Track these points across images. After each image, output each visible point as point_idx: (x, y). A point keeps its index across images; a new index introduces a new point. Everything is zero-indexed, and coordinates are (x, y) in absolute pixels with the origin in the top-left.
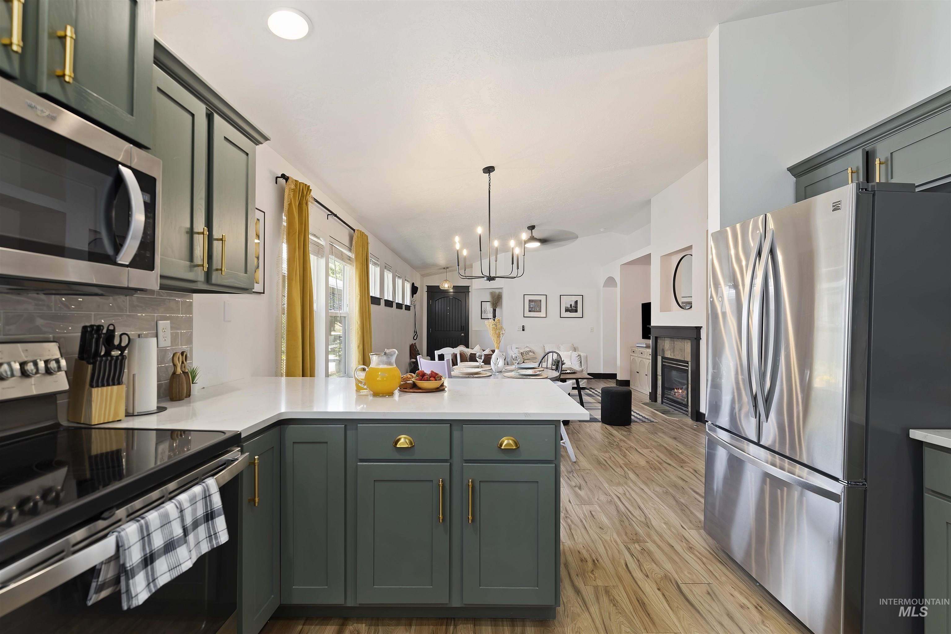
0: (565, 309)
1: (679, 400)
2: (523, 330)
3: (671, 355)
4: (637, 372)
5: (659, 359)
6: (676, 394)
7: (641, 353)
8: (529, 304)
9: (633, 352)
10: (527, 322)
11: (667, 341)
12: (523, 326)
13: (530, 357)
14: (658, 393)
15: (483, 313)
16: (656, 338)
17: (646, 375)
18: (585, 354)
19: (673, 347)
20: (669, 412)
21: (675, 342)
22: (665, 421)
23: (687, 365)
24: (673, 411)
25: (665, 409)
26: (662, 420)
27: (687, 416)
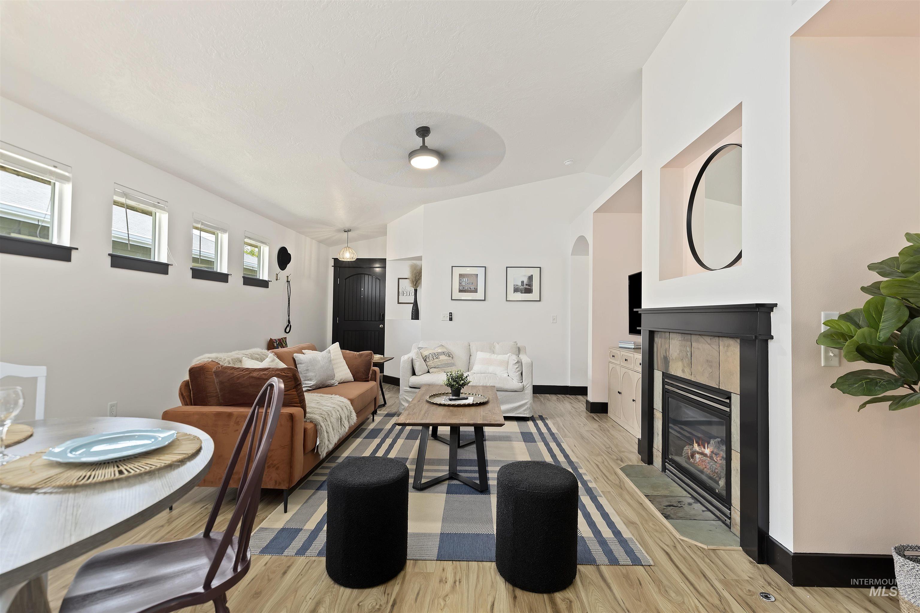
0: (514, 288)
1: (704, 477)
2: (451, 319)
3: (683, 371)
4: (619, 392)
5: (658, 376)
6: (697, 456)
7: (626, 360)
8: (460, 280)
9: (613, 356)
10: (454, 307)
11: (676, 341)
12: (450, 313)
13: (439, 364)
14: (655, 445)
15: (401, 294)
16: (652, 334)
17: (633, 400)
18: (530, 361)
19: (689, 354)
20: (680, 507)
21: (694, 344)
22: (673, 556)
23: (728, 401)
24: (690, 504)
25: (672, 492)
26: (663, 552)
27: (728, 529)
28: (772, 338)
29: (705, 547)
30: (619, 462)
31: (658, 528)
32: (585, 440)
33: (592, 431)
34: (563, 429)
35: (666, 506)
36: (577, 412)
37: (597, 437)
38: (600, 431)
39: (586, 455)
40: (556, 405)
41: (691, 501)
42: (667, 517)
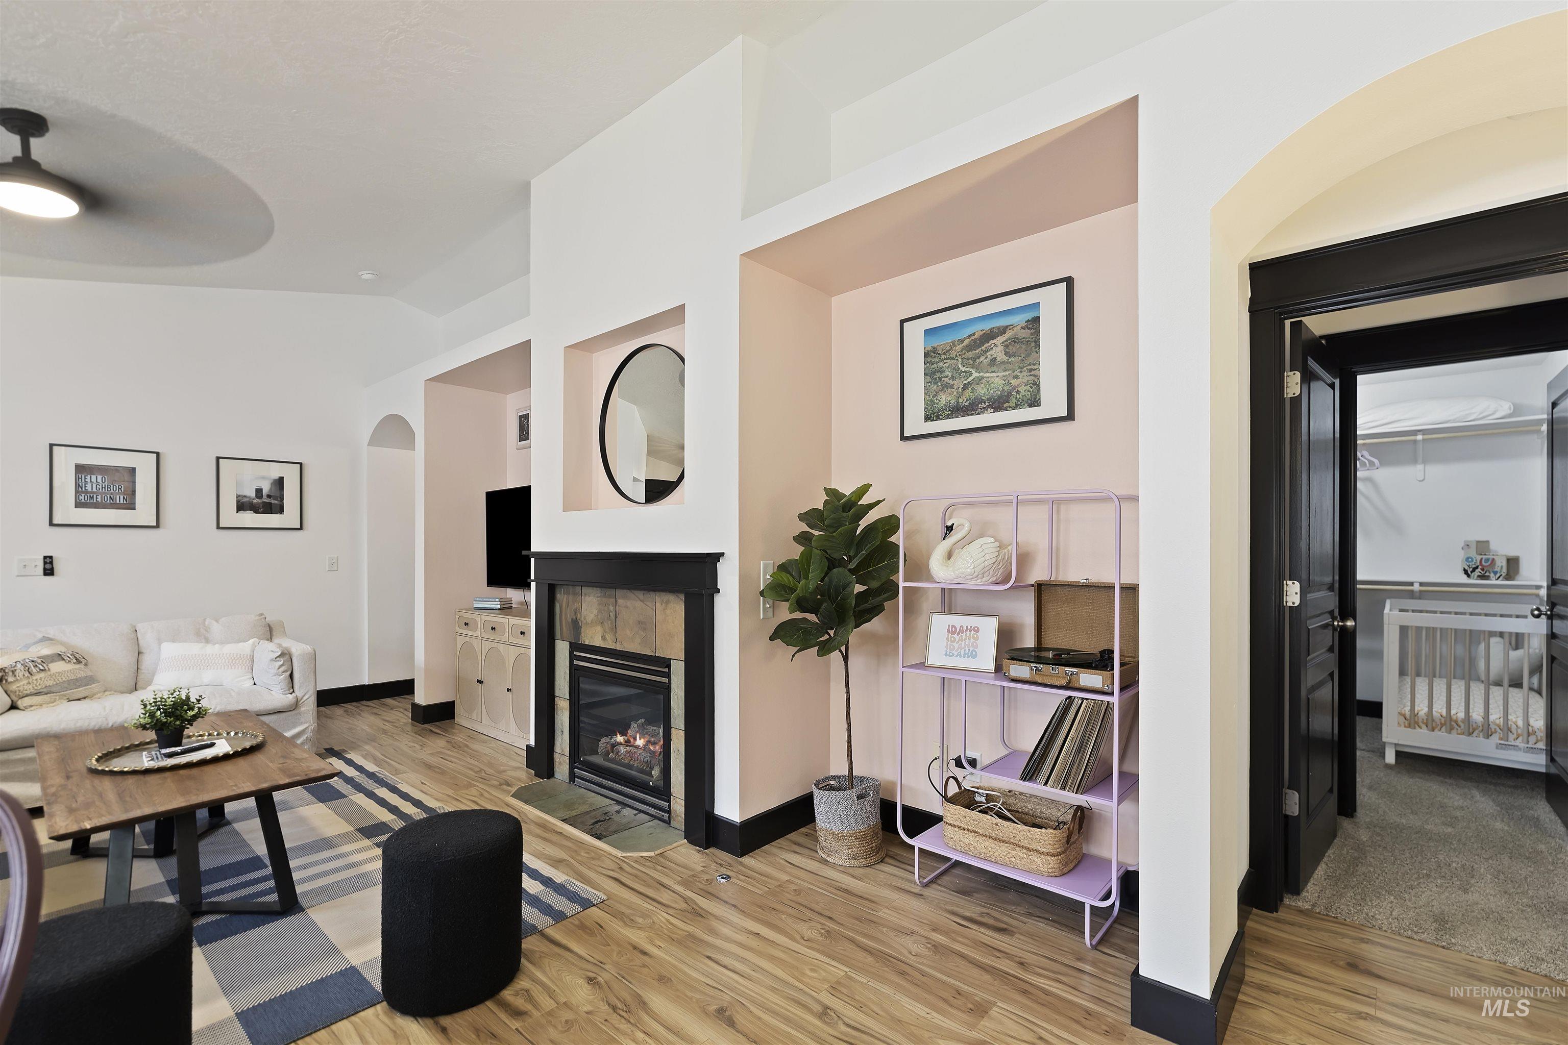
0: (238, 501)
1: (633, 773)
2: (50, 572)
3: (604, 638)
4: (478, 681)
5: (562, 650)
7: (493, 629)
8: (75, 479)
9: (466, 624)
11: (592, 598)
12: (47, 556)
13: (51, 683)
14: (558, 749)
16: (552, 587)
17: (508, 690)
18: (308, 648)
19: (612, 615)
20: (608, 820)
21: (620, 601)
22: (624, 880)
23: (666, 670)
24: (618, 812)
25: (592, 804)
26: (611, 879)
27: (667, 825)
28: (718, 591)
29: (652, 854)
30: (505, 787)
31: (593, 854)
32: (436, 770)
33: (438, 752)
34: (386, 762)
35: (593, 824)
36: (397, 727)
37: (454, 760)
38: (453, 749)
39: (450, 792)
40: (348, 722)
41: (618, 807)
42: (599, 837)
